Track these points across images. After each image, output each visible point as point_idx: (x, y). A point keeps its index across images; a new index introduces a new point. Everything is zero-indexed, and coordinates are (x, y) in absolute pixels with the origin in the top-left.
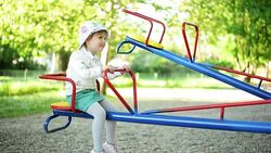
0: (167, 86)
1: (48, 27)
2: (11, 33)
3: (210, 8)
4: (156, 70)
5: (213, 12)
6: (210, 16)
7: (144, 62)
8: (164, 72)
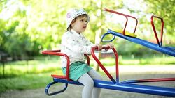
0: (141, 64)
1: (60, 29)
2: (37, 33)
3: (168, 10)
4: (133, 53)
5: (170, 11)
6: (169, 15)
7: (124, 48)
8: (138, 54)
